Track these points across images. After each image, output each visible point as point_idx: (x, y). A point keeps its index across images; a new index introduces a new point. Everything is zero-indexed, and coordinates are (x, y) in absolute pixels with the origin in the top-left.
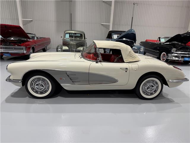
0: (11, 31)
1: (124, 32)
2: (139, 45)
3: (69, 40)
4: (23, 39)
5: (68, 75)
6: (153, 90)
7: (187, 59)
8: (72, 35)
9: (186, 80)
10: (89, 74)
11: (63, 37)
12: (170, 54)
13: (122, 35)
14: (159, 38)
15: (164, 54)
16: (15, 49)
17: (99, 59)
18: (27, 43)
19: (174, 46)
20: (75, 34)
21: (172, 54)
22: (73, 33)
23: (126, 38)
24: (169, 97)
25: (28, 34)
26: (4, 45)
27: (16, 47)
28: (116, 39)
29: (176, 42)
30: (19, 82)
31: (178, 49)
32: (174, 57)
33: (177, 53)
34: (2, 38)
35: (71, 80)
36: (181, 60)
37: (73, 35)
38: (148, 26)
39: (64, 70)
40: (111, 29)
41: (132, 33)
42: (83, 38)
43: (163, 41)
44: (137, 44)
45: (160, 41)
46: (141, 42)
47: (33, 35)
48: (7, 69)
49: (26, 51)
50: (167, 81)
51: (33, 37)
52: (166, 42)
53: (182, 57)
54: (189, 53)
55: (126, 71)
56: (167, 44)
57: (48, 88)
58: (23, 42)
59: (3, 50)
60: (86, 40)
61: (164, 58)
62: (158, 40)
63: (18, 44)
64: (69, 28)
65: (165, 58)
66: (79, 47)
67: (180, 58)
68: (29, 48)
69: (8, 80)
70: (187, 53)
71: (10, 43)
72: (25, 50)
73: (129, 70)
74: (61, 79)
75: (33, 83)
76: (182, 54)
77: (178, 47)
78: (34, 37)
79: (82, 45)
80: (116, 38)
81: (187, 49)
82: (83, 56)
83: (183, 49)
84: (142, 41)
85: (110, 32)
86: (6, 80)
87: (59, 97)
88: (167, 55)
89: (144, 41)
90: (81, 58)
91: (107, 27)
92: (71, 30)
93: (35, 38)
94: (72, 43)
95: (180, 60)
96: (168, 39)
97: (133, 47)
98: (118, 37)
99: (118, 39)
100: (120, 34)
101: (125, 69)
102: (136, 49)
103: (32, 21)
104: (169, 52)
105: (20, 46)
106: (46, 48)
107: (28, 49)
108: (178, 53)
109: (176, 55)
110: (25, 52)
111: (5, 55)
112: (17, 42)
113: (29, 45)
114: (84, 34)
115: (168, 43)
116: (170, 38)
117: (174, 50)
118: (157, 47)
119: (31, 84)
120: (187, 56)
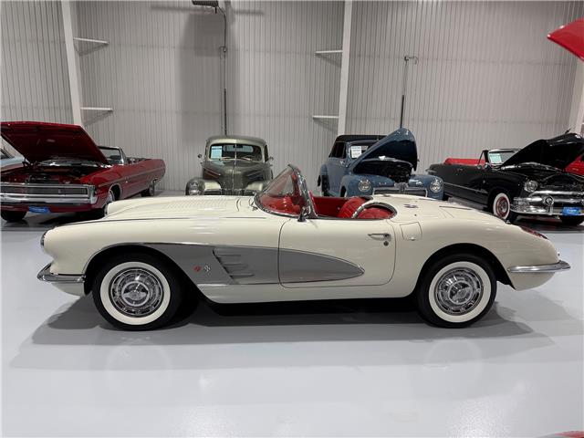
0: (52, 141)
1: (381, 137)
2: (427, 173)
3: (221, 163)
4: (86, 164)
5: (217, 258)
6: (467, 297)
7: (571, 211)
8: (231, 149)
9: (564, 265)
10: (278, 252)
11: (203, 157)
12: (520, 199)
13: (374, 147)
14: (486, 152)
15: (504, 199)
16: (64, 191)
17: (306, 211)
18: (98, 175)
19: (531, 173)
20: (240, 146)
21: (527, 196)
22: (234, 144)
23: (387, 156)
24: (517, 319)
25: (102, 150)
26: (31, 182)
27: (68, 185)
28: (360, 157)
29: (536, 164)
30: (74, 281)
31: (543, 183)
32: (532, 208)
33: (540, 195)
34: (24, 163)
35: (228, 272)
36: (553, 216)
37: (233, 150)
38: (451, 121)
39: (207, 244)
40: (341, 132)
41: (403, 141)
42: (263, 157)
43: (496, 160)
44: (422, 170)
45: (487, 160)
46: (433, 167)
47: (116, 153)
48: (43, 244)
49: (96, 198)
50: (506, 269)
51: (115, 159)
52: (505, 165)
53: (557, 205)
54: (575, 193)
55: (386, 244)
56: (509, 170)
57: (162, 293)
58: (87, 174)
59: (28, 197)
60: (271, 162)
61: (504, 211)
62: (483, 157)
63: (73, 179)
64: (218, 131)
65: (507, 211)
66: (250, 183)
67: (552, 209)
68: (105, 190)
69: (46, 275)
70: (571, 193)
71: (48, 177)
72: (94, 195)
73: (393, 240)
74: (198, 269)
75: (117, 290)
76: (553, 195)
77: (542, 178)
78: (119, 158)
79: (260, 176)
80: (356, 156)
81: (570, 181)
82: (260, 204)
83: (557, 182)
84: (436, 163)
85: (339, 138)
86: (40, 277)
87: (190, 325)
88: (512, 201)
89: (439, 163)
90: (255, 208)
91: (332, 125)
92: (227, 136)
93: (122, 160)
94: (230, 170)
95: (551, 214)
96: (510, 155)
97: (411, 181)
98: (363, 151)
99: (365, 158)
100: (369, 145)
101: (382, 237)
102: (419, 186)
103: (110, 111)
104: (515, 191)
105: (78, 182)
106: (151, 189)
107: (101, 191)
108: (544, 195)
109: (539, 199)
110: (93, 200)
111: (33, 211)
112: (69, 173)
113: (106, 181)
114: (266, 147)
115: (512, 167)
116: (516, 152)
117: (530, 185)
118: (481, 179)
119: (112, 293)
120: (572, 201)
